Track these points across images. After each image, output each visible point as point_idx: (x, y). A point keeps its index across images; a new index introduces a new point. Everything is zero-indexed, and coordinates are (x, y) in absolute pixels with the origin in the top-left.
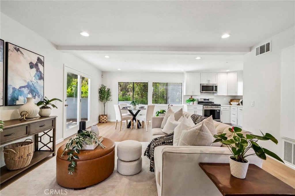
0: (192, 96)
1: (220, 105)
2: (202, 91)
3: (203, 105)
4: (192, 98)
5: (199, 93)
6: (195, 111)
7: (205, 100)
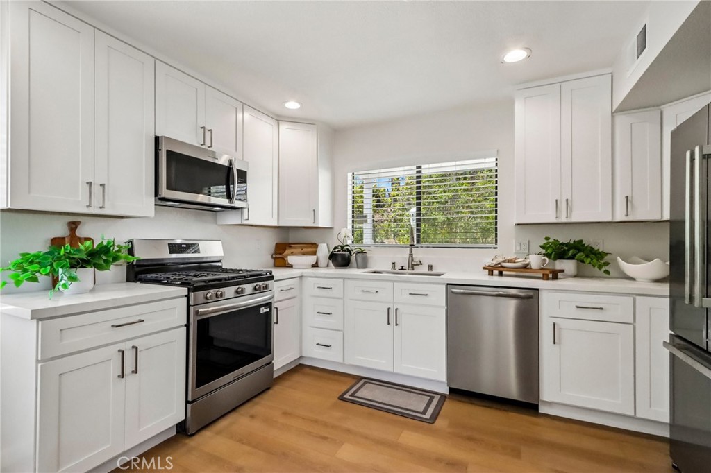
0: (73, 226)
1: (272, 278)
2: (168, 188)
3: (184, 290)
4: (74, 239)
5: (147, 204)
6: (127, 346)
7: (174, 248)
